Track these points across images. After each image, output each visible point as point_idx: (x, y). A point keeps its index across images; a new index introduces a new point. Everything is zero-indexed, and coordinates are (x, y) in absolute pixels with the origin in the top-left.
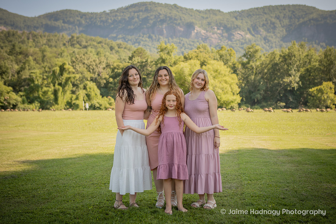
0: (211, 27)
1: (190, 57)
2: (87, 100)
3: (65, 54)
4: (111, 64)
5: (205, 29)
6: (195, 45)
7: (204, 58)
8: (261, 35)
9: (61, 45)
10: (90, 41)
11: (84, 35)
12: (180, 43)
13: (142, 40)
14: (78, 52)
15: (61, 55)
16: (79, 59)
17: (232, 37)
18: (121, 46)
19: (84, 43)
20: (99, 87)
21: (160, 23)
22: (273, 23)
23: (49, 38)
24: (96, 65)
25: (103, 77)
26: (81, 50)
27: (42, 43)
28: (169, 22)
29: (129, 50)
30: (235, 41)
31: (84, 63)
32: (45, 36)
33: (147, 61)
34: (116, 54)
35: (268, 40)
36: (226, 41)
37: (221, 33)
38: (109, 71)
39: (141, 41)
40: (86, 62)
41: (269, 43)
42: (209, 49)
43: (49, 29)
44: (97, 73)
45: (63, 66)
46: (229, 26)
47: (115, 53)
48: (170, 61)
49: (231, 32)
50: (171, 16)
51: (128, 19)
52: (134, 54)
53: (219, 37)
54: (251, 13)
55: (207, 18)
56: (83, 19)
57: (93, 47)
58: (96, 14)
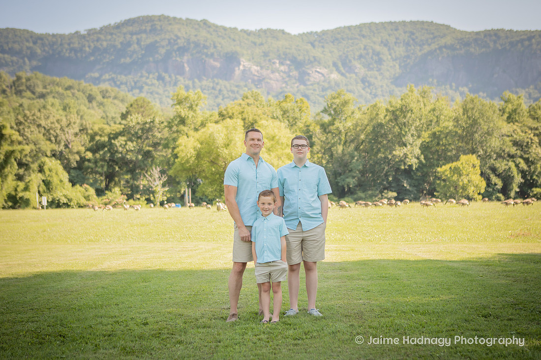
0: (270, 60)
1: (230, 114)
2: (44, 192)
3: (5, 108)
4: (88, 126)
5: (258, 64)
6: (241, 92)
10: (51, 85)
11: (40, 75)
12: (213, 88)
13: (147, 84)
14: (28, 106)
16: (31, 118)
17: (307, 77)
18: (107, 95)
19: (40, 89)
20: (67, 167)
21: (177, 53)
22: (378, 54)
24: (62, 129)
25: (75, 150)
26: (35, 101)
28: (194, 52)
29: (122, 101)
30: (312, 85)
31: (39, 126)
33: (153, 122)
34: (99, 108)
36: (296, 85)
37: (287, 70)
38: (85, 138)
39: (143, 85)
40: (43, 123)
42: (263, 98)
44: (63, 144)
46: (300, 58)
47: (97, 106)
48: (195, 122)
49: (304, 69)
50: (198, 40)
51: (119, 46)
52: (131, 109)
53: (283, 79)
54: (339, 36)
55: (262, 44)
56: (38, 45)
57: (56, 95)
58: (62, 36)
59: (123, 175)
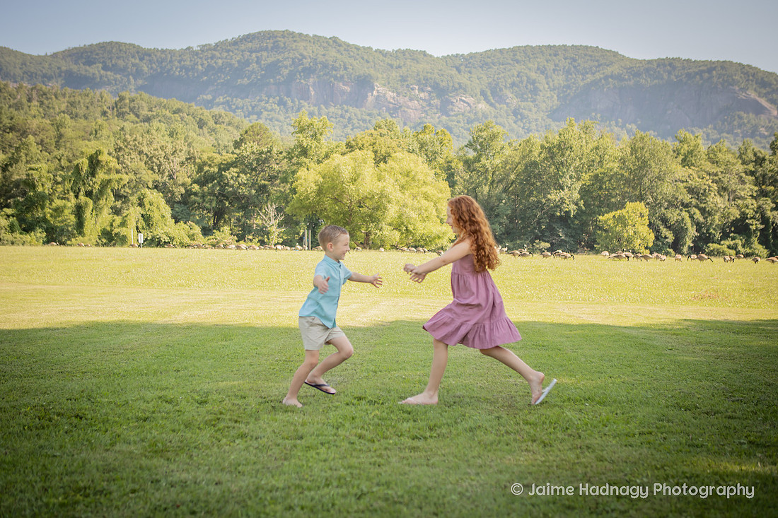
0: (408, 86)
1: (360, 145)
2: (143, 229)
3: (105, 132)
4: (196, 154)
5: (394, 90)
6: (374, 121)
7: (389, 148)
8: (507, 104)
9: (98, 114)
10: (158, 108)
11: (146, 96)
12: (342, 116)
13: (266, 109)
14: (130, 130)
15: (95, 134)
16: (131, 143)
17: (450, 107)
18: (221, 120)
19: (144, 112)
20: (170, 202)
21: (302, 74)
22: (533, 82)
23: (72, 99)
24: (166, 157)
25: (180, 182)
26: (138, 125)
27: (57, 110)
28: (322, 73)
29: (237, 127)
30: (456, 115)
31: (141, 153)
32: (64, 95)
33: (270, 151)
34: (211, 135)
35: (521, 114)
36: (437, 115)
37: (427, 98)
38: (192, 168)
39: (262, 110)
40: (145, 149)
41: (524, 121)
42: (398, 128)
43: (74, 80)
44: (167, 174)
45: (97, 157)
46: (443, 84)
47: (208, 132)
48: (318, 153)
49: (447, 96)
50: (326, 60)
51: (236, 65)
52: (245, 136)
53: (423, 107)
54: (489, 60)
55: (399, 67)
56: (144, 61)
57: (163, 119)
58: (172, 52)
59: (233, 212)
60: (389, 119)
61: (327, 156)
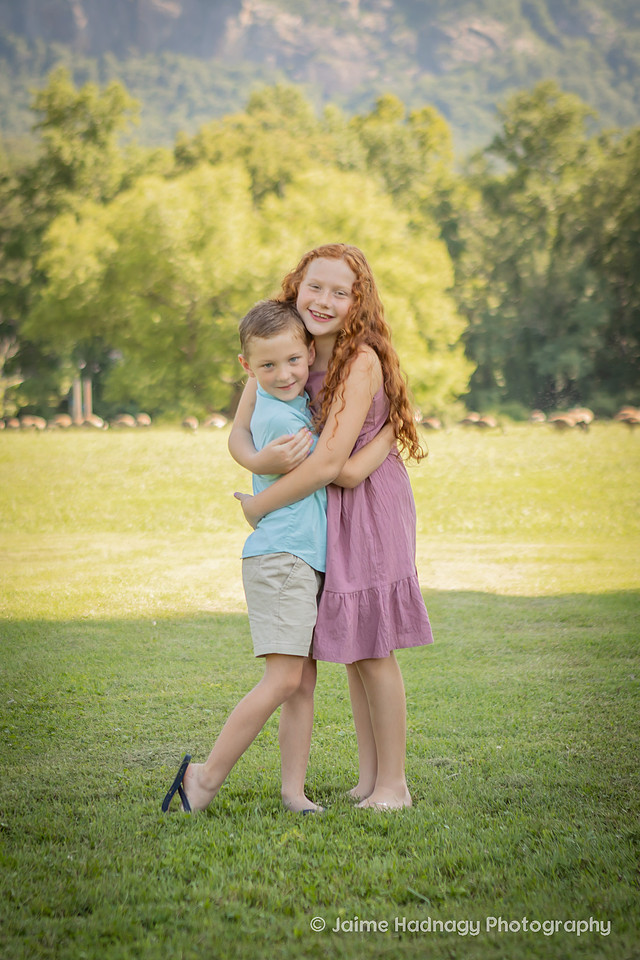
1: (211, 154)
5: (297, 9)
7: (286, 159)
17: (442, 49)
30: (459, 71)
35: (630, 64)
36: (411, 73)
37: (383, 28)
41: (638, 79)
42: (310, 108)
48: (102, 178)
49: (433, 23)
53: (372, 53)
60: (284, 84)
61: (125, 185)
